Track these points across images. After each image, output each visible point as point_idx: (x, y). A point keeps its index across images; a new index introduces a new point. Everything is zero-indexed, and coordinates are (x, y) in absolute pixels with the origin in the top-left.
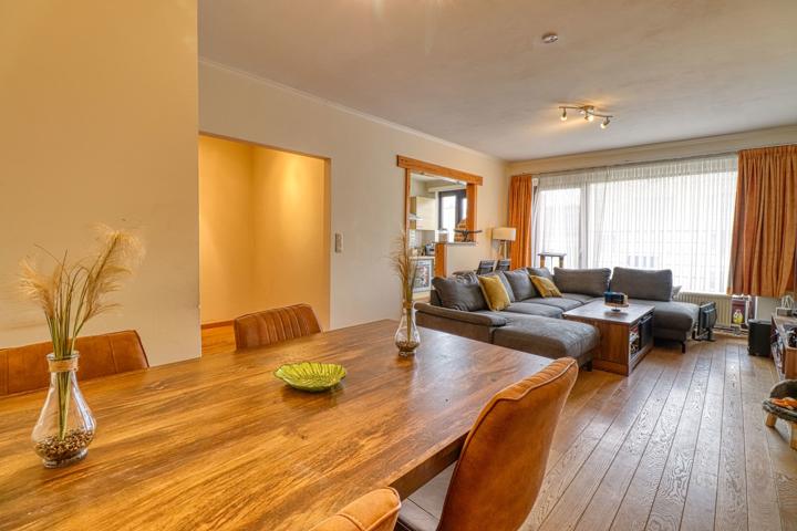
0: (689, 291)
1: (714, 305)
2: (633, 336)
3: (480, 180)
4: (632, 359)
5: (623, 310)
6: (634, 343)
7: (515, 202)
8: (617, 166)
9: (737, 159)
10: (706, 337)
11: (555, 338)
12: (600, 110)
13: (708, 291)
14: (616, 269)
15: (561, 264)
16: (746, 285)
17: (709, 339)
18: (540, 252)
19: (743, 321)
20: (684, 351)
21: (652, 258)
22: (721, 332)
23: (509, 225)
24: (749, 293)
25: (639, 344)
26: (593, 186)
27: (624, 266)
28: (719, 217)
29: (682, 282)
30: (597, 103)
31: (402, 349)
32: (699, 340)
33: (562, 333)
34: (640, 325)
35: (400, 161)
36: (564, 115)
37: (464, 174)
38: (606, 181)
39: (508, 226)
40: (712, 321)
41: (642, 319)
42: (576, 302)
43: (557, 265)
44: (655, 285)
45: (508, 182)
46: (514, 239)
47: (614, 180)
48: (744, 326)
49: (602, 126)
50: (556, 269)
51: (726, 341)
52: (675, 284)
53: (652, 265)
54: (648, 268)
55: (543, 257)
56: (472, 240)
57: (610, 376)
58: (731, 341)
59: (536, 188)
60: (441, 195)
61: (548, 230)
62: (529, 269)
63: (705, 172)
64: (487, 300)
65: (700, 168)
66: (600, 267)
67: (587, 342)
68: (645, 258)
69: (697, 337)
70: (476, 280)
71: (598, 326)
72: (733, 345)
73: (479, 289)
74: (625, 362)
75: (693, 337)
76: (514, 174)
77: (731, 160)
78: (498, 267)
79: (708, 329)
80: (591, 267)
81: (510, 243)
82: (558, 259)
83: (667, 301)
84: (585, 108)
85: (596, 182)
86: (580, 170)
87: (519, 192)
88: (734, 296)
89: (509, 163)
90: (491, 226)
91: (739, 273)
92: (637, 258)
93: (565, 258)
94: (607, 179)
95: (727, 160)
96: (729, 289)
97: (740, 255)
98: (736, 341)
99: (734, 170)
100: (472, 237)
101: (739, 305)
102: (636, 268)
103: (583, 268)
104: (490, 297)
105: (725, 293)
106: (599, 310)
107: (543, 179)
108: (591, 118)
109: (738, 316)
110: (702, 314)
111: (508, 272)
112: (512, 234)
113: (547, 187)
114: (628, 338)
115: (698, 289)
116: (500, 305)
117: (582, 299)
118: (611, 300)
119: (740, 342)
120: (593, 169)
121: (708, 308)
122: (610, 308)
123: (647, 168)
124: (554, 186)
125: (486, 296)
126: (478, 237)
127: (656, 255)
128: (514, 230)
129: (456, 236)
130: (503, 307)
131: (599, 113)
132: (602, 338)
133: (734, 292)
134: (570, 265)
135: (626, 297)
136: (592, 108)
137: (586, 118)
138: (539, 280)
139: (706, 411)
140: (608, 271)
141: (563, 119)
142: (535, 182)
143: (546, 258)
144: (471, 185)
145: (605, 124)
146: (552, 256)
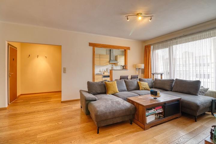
3: (129, 48)
5: (158, 98)
12: (146, 14)
14: (176, 79)
15: (161, 77)
25: (163, 115)
35: (90, 44)
36: (128, 19)
46: (143, 68)
50: (155, 79)
55: (153, 74)
62: (139, 79)
71: (136, 105)
74: (143, 123)
76: (146, 45)
82: (160, 75)
83: (196, 95)
84: (138, 14)
86: (166, 41)
87: (147, 52)
89: (144, 41)
90: (136, 64)
93: (163, 74)
107: (155, 46)
112: (143, 66)
113: (156, 49)
120: (171, 39)
124: (158, 48)
125: (107, 89)
136: (141, 14)
142: (152, 47)
143: (155, 75)
144: (125, 50)
145: (151, 20)
146: (157, 74)
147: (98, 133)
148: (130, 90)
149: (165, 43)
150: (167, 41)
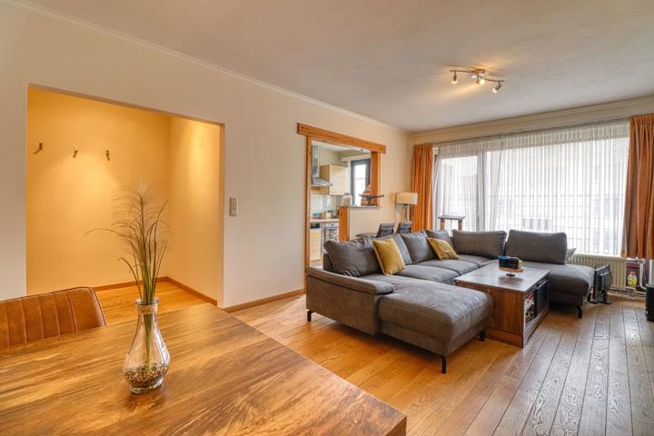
0: (583, 253)
1: (608, 268)
2: (528, 304)
3: (383, 149)
4: (527, 328)
5: (517, 275)
6: (530, 309)
7: (418, 169)
8: (511, 134)
9: (628, 125)
10: (602, 299)
11: (441, 310)
12: (491, 74)
13: (602, 253)
14: (512, 232)
15: (460, 227)
16: (640, 249)
17: (605, 302)
18: (441, 215)
19: (638, 283)
20: (580, 316)
21: (546, 221)
22: (616, 294)
23: (412, 190)
24: (644, 256)
25: (534, 311)
26: (489, 153)
27: (519, 228)
28: (612, 183)
29: (575, 244)
30: (488, 66)
31: (135, 383)
32: (595, 303)
33: (450, 303)
34: (536, 292)
35: (300, 128)
36: (455, 78)
37: (367, 143)
38: (502, 149)
39: (411, 192)
40: (607, 283)
41: (537, 284)
42: (473, 265)
43: (456, 228)
44: (550, 248)
45: (412, 150)
46: (416, 203)
47: (510, 148)
48: (638, 289)
49: (495, 91)
50: (454, 231)
51: (621, 303)
52: (570, 246)
53: (546, 228)
54: (542, 231)
55: (443, 220)
56: (376, 204)
57: (503, 347)
58: (626, 303)
59: (436, 156)
60: (353, 163)
61: (447, 195)
62: (427, 232)
63: (597, 139)
64: (381, 264)
65: (591, 134)
66: (497, 230)
67: (478, 313)
68: (539, 221)
69: (592, 300)
70: (370, 243)
71: (491, 294)
72: (630, 308)
73: (373, 253)
74: (519, 332)
75: (589, 300)
76: (416, 143)
77: (621, 126)
78: (399, 230)
79: (604, 292)
80: (488, 229)
81: (412, 207)
82: (457, 221)
83: (563, 264)
84: (477, 72)
85: (492, 149)
87: (421, 161)
88: (629, 259)
90: (395, 192)
91: (633, 235)
92: (531, 221)
93: (464, 220)
94: (502, 147)
95: (618, 126)
96: (623, 252)
97: (633, 219)
98: (631, 304)
99: (626, 136)
100: (376, 201)
101: (633, 268)
102: (531, 231)
103: (481, 230)
104: (383, 261)
105: (619, 256)
106: (493, 275)
107: (443, 148)
108: (482, 82)
109: (633, 279)
110: (597, 277)
111: (407, 235)
112: (413, 198)
113: (447, 156)
114: (523, 305)
115: (592, 252)
116: (393, 269)
117: (479, 261)
118: (505, 264)
119: (636, 305)
120: (489, 137)
121: (603, 271)
122: (504, 273)
123: (539, 136)
124: (453, 155)
125: (380, 260)
126: (381, 201)
127: (550, 218)
128: (416, 195)
129: (363, 200)
130: (397, 271)
131: (490, 78)
132: (495, 306)
133: (629, 255)
134: (468, 227)
135: (520, 261)
136: (484, 71)
137: (478, 82)
138: (436, 243)
139: (610, 397)
140: (503, 234)
141: (454, 83)
142: (435, 150)
143: (446, 221)
144: (374, 153)
145: (497, 89)
146: (451, 219)
147: (444, 371)
148: (418, 260)
149: (470, 144)
150: (476, 138)
